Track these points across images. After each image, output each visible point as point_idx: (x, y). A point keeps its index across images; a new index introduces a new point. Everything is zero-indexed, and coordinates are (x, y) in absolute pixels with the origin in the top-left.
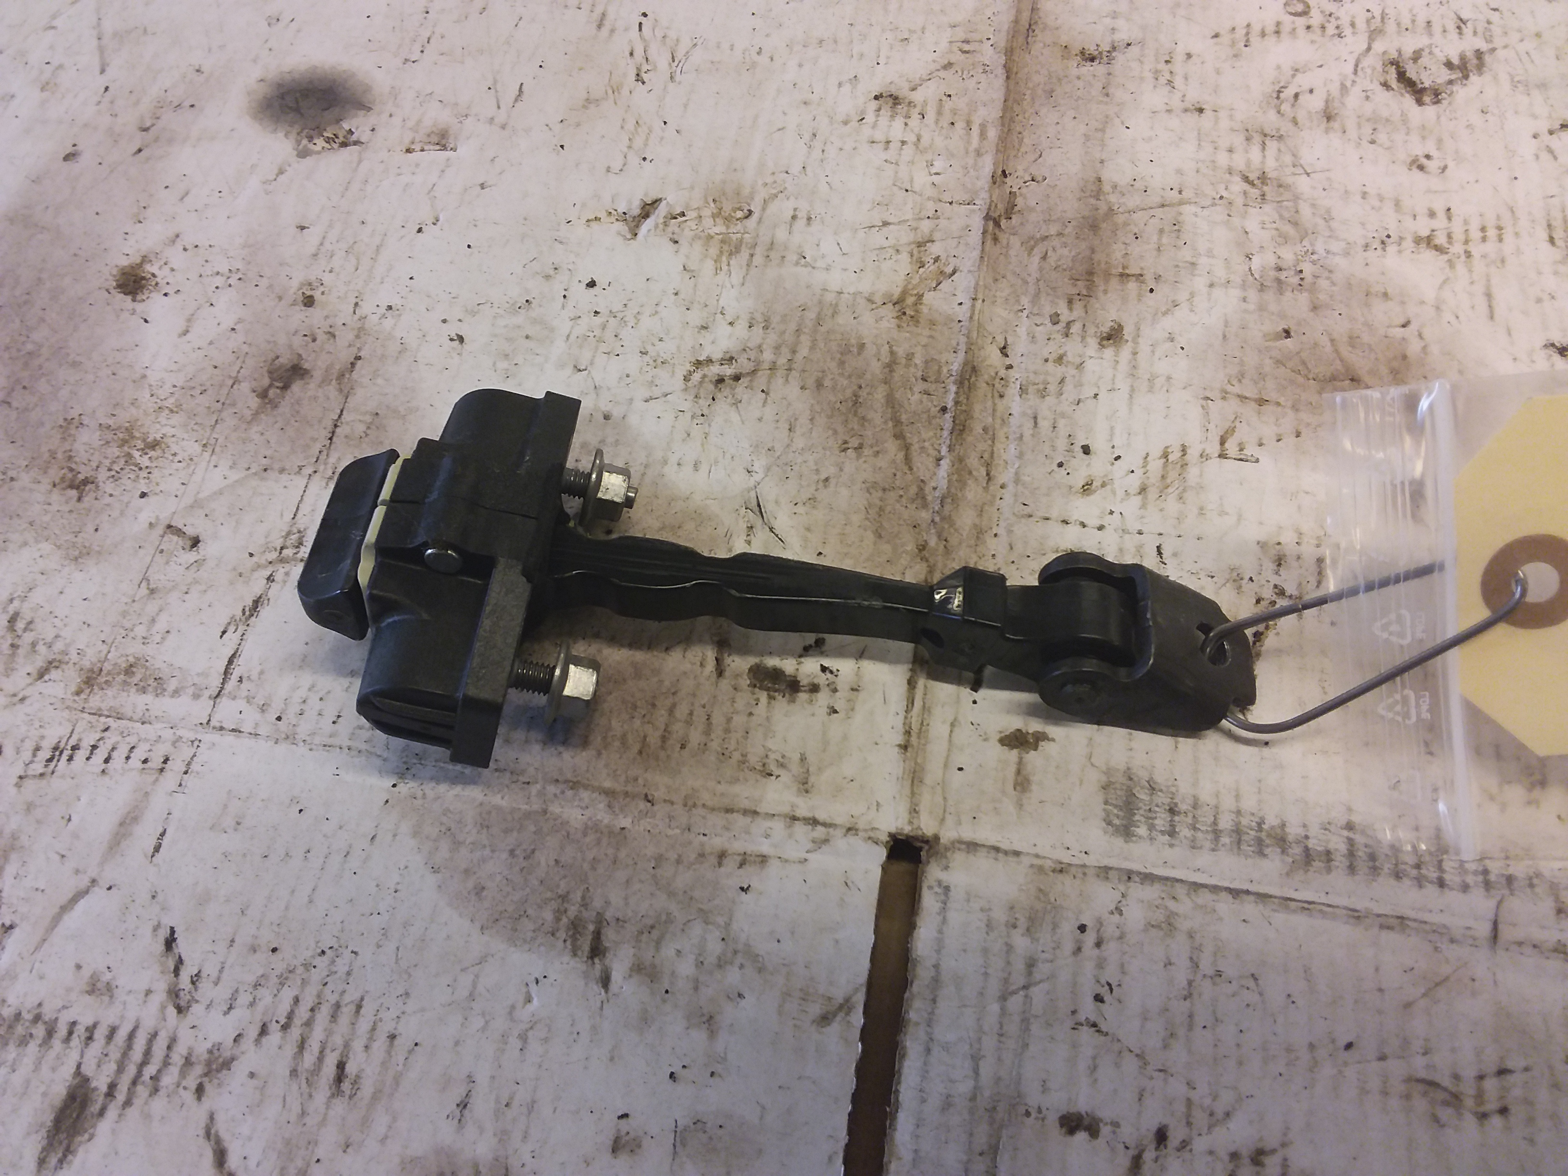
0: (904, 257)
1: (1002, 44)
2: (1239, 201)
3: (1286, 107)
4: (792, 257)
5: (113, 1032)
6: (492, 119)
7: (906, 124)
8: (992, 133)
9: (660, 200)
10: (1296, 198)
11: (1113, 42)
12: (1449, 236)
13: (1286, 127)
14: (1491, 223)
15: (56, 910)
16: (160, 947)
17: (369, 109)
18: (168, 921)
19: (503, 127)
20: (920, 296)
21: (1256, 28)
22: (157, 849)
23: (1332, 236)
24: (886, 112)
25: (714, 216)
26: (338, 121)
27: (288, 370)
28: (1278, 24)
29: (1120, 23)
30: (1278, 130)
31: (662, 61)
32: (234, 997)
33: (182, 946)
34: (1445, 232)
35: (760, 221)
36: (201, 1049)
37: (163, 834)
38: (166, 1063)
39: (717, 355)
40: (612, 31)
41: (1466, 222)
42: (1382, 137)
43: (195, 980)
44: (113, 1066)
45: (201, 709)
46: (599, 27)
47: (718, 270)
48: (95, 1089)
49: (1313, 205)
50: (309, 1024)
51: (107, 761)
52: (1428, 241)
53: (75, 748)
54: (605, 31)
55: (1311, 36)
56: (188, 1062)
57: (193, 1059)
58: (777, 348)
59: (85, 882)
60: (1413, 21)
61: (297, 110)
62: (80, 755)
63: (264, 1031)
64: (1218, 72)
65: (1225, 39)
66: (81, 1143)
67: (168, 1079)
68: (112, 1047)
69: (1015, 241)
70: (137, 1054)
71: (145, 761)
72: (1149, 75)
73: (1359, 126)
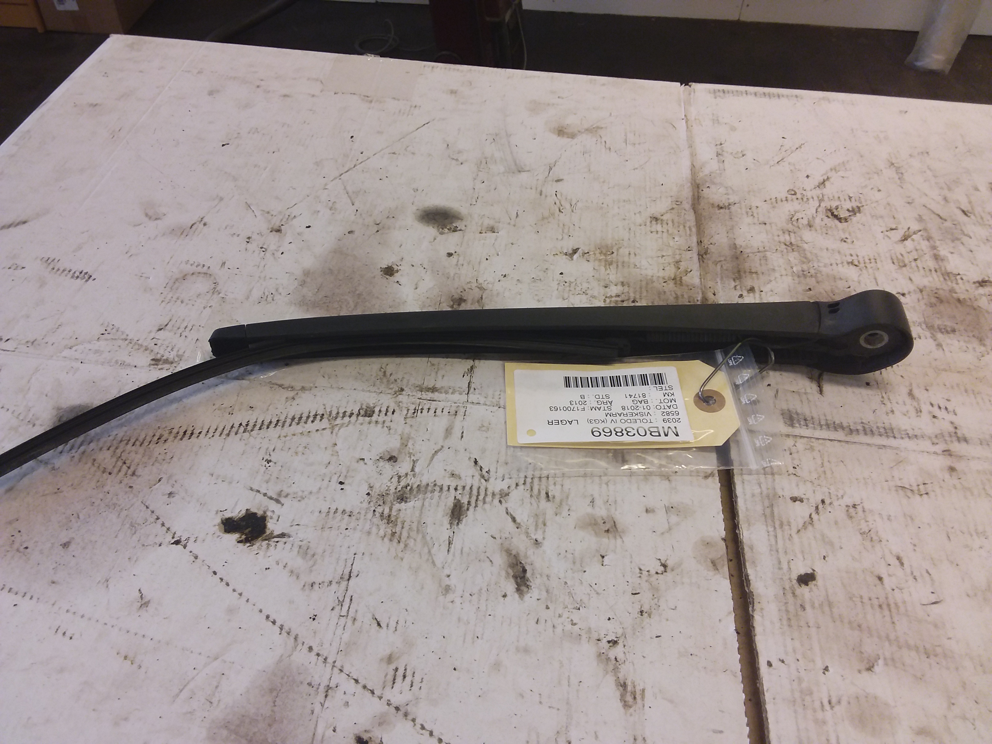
0: (672, 266)
1: (690, 203)
2: (785, 251)
3: (794, 223)
4: (633, 266)
5: (464, 487)
6: (509, 223)
7: (662, 226)
8: (694, 230)
9: (579, 249)
10: (804, 250)
11: (729, 203)
12: (859, 262)
13: (796, 229)
14: (872, 257)
15: (431, 455)
16: (474, 464)
17: (462, 220)
18: (473, 457)
19: (514, 226)
20: (681, 277)
21: (779, 199)
22: (462, 437)
23: (819, 261)
24: (654, 222)
25: (600, 253)
26: (452, 223)
27: (458, 300)
28: (786, 197)
29: (730, 197)
30: (794, 230)
31: (568, 206)
32: (504, 476)
33: (480, 463)
34: (857, 261)
35: (617, 255)
36: (497, 491)
37: (463, 433)
38: (486, 495)
39: (614, 295)
40: (546, 196)
41: (863, 257)
42: (829, 232)
43: (488, 472)
44: (468, 496)
45: (464, 397)
46: (541, 195)
47: (606, 269)
48: (463, 503)
49: (811, 253)
50: (532, 483)
51: (435, 412)
52: (852, 263)
53: (422, 409)
54: (543, 196)
55: (798, 201)
56: (493, 494)
57: (495, 493)
58: (635, 292)
59: (439, 447)
60: (834, 197)
61: (434, 219)
62: (425, 411)
63: (517, 485)
64: (768, 212)
65: (769, 202)
66: (463, 518)
67: (489, 499)
68: (465, 491)
69: (710, 263)
70: (475, 492)
71: (449, 412)
72: (744, 213)
73: (821, 229)
